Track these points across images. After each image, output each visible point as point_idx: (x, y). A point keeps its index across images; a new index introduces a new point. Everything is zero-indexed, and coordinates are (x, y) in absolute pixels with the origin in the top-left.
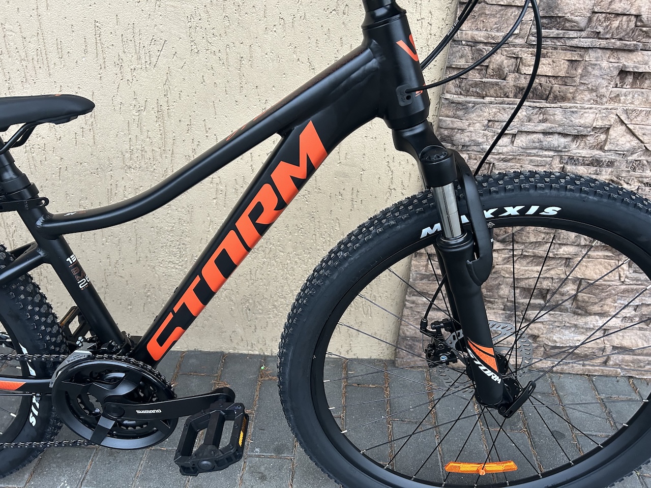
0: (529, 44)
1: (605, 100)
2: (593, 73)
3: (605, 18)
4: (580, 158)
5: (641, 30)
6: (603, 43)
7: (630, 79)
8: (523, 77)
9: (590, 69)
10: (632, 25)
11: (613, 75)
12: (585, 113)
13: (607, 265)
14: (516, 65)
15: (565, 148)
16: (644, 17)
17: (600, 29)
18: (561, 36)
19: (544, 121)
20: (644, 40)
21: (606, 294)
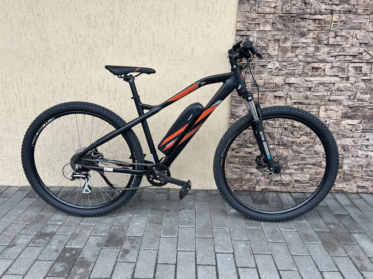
1: (272, 103)
3: (268, 84)
5: (277, 86)
6: (269, 90)
7: (278, 98)
9: (267, 96)
10: (275, 85)
11: (273, 97)
16: (277, 83)
17: (267, 87)
20: (278, 89)
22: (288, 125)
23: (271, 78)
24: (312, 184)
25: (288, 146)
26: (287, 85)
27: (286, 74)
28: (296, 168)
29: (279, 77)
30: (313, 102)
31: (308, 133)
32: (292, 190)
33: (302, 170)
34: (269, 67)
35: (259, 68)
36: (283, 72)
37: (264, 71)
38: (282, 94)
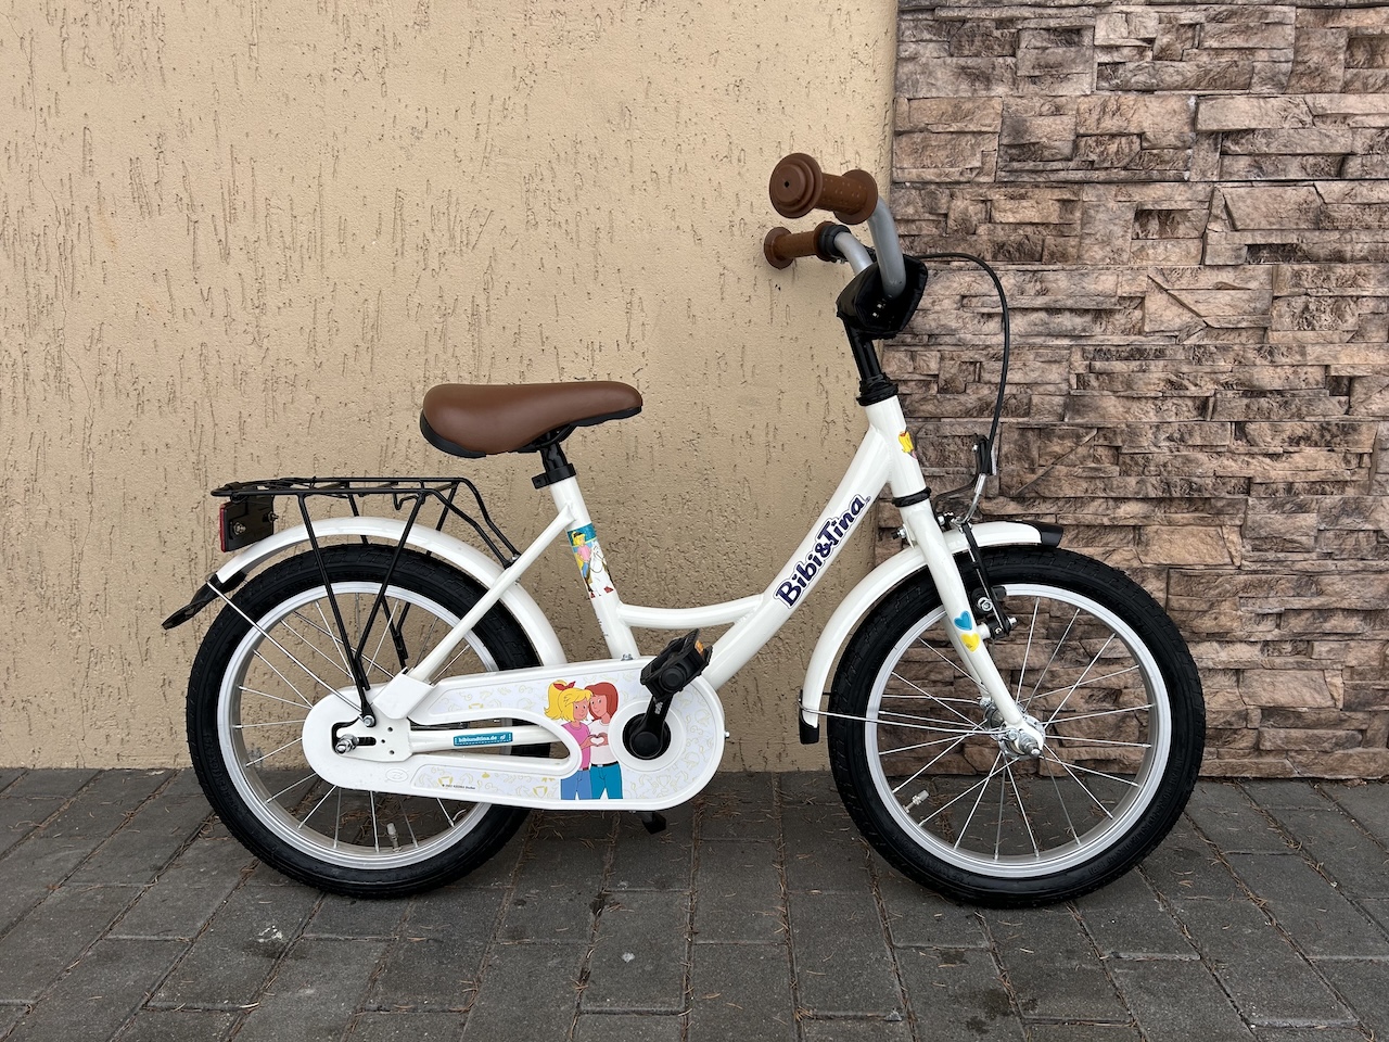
0: (999, 182)
1: (1125, 257)
2: (1098, 218)
3: (1096, 141)
4: (1113, 349)
5: (1151, 154)
6: (1102, 175)
7: (1154, 225)
8: (999, 227)
9: (1092, 212)
10: (1136, 147)
11: (1127, 218)
12: (1100, 274)
13: (1204, 536)
14: (986, 211)
15: (1084, 330)
16: (1150, 135)
17: (1093, 157)
18: (1041, 168)
19: (1044, 292)
20: (1159, 167)
21: (1217, 591)
22: (1217, 382)
23: (1112, 106)
24: (1362, 732)
25: (1220, 504)
26: (1206, 144)
27: (1198, 82)
28: (1269, 637)
29: (1159, 97)
30: (1361, 243)
31: (1334, 429)
32: (1251, 766)
33: (1302, 646)
34: (1101, 36)
35: (1045, 44)
36: (1183, 64)
37: (1073, 61)
38: (1177, 198)
